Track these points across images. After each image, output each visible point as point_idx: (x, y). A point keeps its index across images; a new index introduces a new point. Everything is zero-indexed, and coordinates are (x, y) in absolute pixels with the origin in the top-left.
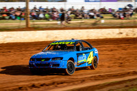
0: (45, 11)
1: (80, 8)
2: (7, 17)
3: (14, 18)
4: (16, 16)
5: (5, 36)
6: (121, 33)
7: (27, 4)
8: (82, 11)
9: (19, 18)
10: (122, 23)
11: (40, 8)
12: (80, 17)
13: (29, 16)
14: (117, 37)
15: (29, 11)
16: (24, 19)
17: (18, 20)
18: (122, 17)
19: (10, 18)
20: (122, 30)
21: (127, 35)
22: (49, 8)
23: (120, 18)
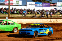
0: (17, 10)
1: (33, 9)
3: (3, 12)
4: (4, 12)
6: (51, 21)
7: (9, 7)
8: (34, 10)
9: (5, 13)
11: (15, 8)
12: (33, 13)
13: (10, 12)
15: (10, 10)
17: (5, 14)
19: (1, 13)
21: (54, 22)
22: (19, 9)
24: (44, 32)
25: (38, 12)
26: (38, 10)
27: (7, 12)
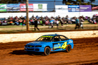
1: (65, 17)
2: (13, 24)
3: (18, 24)
4: (19, 22)
5: (12, 37)
6: (95, 34)
7: (27, 14)
9: (21, 24)
10: (95, 27)
12: (65, 22)
13: (29, 22)
14: (92, 36)
15: (29, 19)
16: (25, 25)
17: (21, 26)
18: (95, 22)
19: (16, 24)
20: (95, 32)
22: (43, 17)
23: (94, 23)
24: (60, 47)
25: (74, 20)
26: (74, 18)
27: (24, 22)
